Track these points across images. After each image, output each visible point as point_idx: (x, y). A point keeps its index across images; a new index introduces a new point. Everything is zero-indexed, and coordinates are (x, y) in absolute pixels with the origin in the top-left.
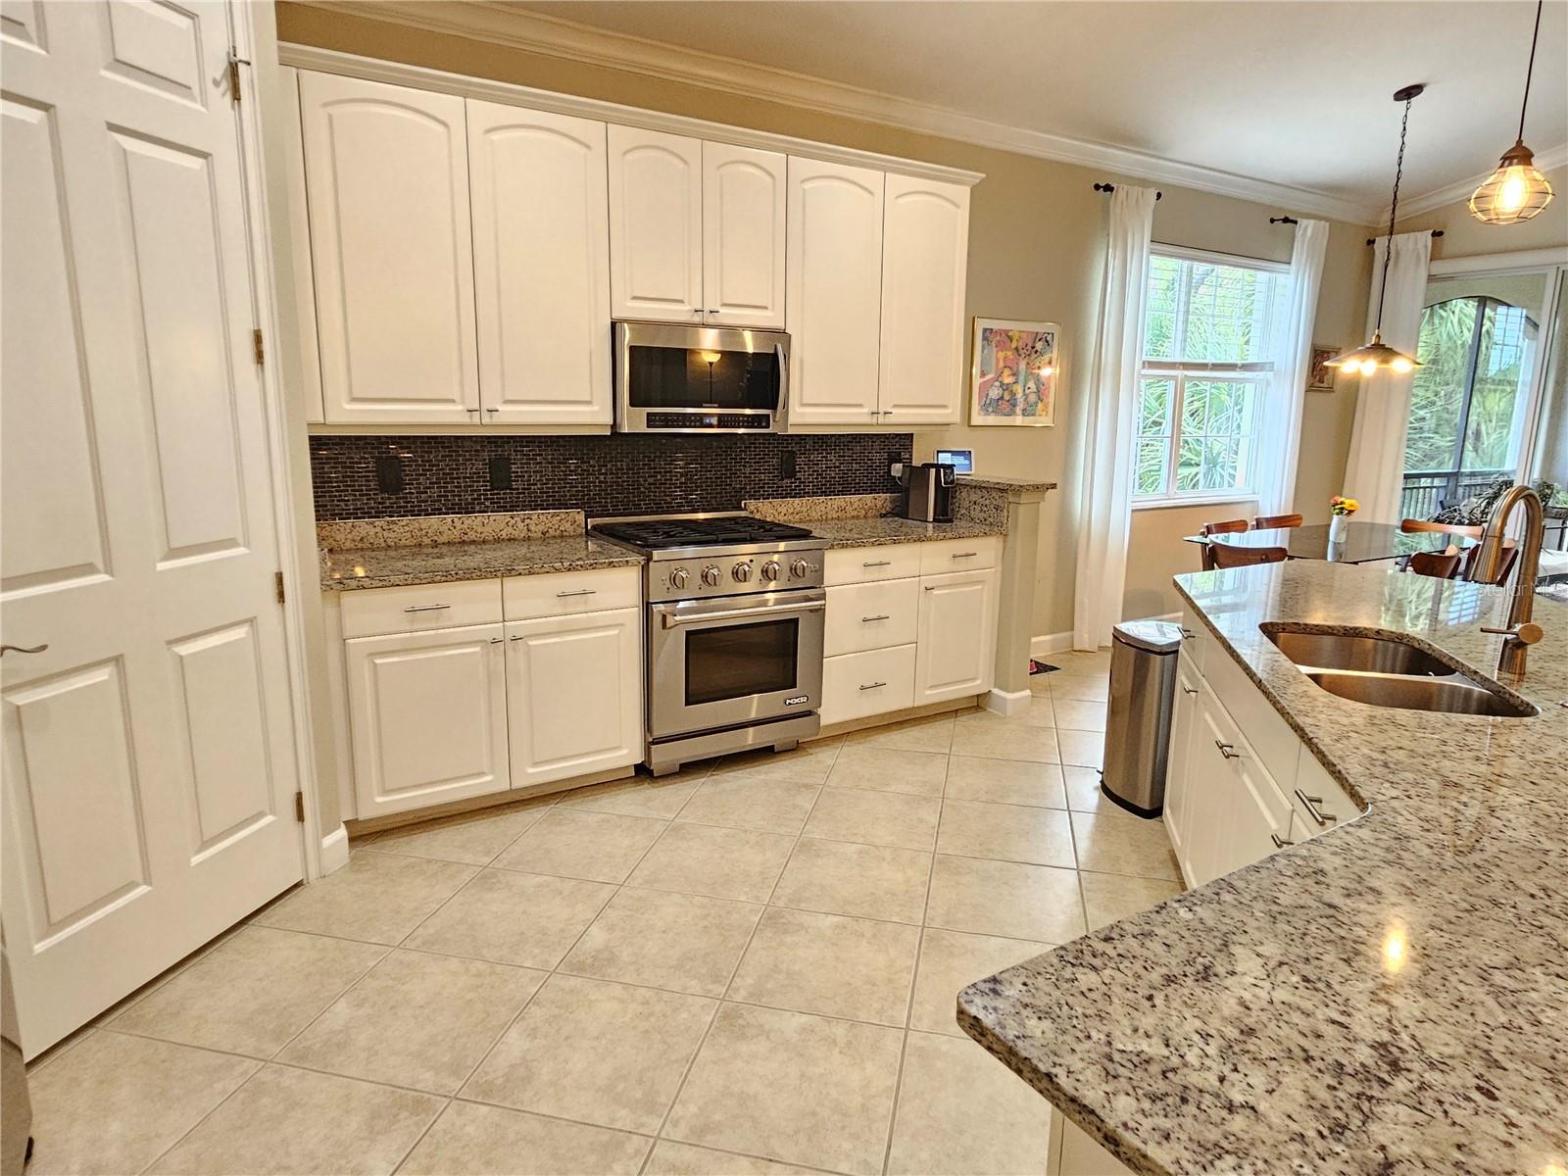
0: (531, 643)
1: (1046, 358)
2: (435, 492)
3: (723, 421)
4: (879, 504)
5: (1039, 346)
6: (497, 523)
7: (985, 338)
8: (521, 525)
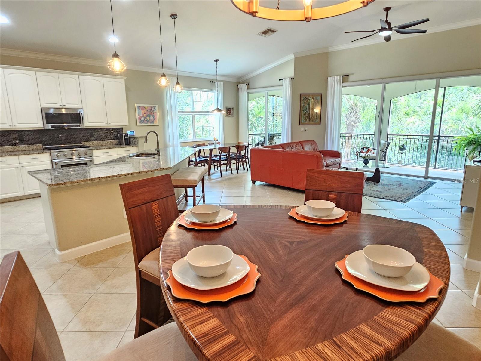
0: (26, 168)
1: (155, 111)
2: (6, 142)
3: (68, 126)
4: (116, 142)
5: (153, 109)
6: (22, 147)
7: (138, 108)
8: (27, 148)
